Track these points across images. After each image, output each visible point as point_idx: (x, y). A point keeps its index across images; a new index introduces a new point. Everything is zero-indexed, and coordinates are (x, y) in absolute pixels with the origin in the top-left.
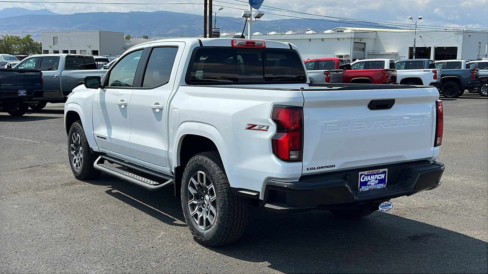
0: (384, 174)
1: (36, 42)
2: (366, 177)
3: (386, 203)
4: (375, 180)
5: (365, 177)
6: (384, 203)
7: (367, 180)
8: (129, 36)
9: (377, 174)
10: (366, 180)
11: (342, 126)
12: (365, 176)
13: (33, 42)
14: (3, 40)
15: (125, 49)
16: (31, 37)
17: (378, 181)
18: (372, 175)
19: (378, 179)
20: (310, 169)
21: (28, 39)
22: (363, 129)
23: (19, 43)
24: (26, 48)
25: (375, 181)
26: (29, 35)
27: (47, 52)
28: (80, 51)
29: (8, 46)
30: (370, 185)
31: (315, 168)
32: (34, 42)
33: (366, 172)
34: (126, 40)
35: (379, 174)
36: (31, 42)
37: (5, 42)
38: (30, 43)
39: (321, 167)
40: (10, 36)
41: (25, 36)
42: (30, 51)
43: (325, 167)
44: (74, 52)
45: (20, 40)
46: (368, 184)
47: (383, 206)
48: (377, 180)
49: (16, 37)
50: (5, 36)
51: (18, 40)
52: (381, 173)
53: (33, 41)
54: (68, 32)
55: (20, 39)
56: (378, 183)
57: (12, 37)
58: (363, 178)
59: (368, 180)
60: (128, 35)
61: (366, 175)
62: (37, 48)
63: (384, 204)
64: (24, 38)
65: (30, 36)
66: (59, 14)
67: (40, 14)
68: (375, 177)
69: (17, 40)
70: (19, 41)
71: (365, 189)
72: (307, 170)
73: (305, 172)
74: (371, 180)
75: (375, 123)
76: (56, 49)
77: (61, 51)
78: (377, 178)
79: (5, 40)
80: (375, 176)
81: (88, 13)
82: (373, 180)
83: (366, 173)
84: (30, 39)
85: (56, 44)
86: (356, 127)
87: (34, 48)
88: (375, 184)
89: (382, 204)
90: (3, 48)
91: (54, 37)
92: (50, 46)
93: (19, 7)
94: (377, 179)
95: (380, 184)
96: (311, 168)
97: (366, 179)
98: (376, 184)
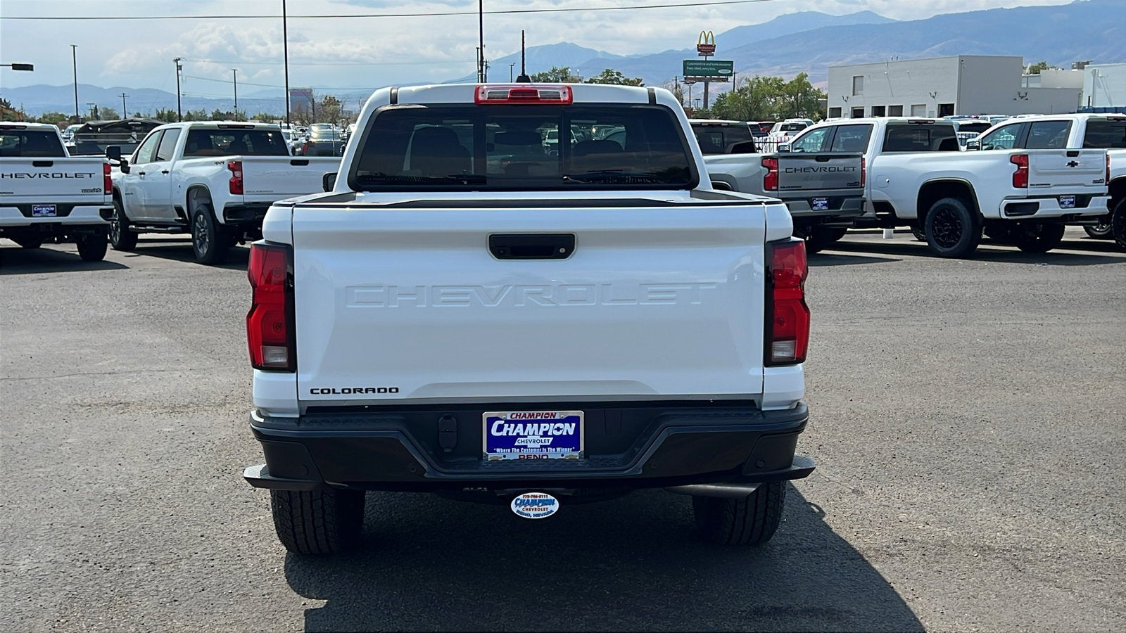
0: (574, 425)
1: (816, 89)
2: (509, 427)
3: (535, 496)
4: (541, 436)
5: (506, 425)
6: (530, 494)
7: (515, 434)
8: (1044, 64)
9: (549, 422)
10: (510, 434)
11: (399, 294)
12: (505, 423)
13: (810, 89)
14: (747, 89)
15: (1022, 98)
16: (807, 78)
17: (551, 439)
18: (532, 422)
19: (553, 436)
20: (319, 391)
21: (801, 85)
22: (468, 306)
23: (781, 93)
24: (795, 104)
25: (543, 439)
26: (804, 73)
27: (836, 113)
28: (913, 106)
29: (756, 101)
30: (525, 447)
31: (334, 390)
32: (812, 90)
33: (509, 413)
34: (1031, 75)
35: (555, 422)
36: (806, 91)
37: (751, 93)
38: (805, 93)
39: (355, 390)
40: (763, 78)
41: (794, 77)
42: (803, 111)
43: (367, 391)
44: (897, 110)
45: (784, 87)
46: (516, 444)
47: (523, 502)
48: (550, 436)
49: (776, 81)
50: (751, 80)
51: (780, 88)
52: (563, 421)
53: (811, 87)
54: (887, 63)
55: (784, 85)
56: (553, 445)
57: (766, 81)
58: (500, 428)
59: (518, 434)
60: (1041, 62)
61: (507, 422)
62: (818, 104)
63: (528, 496)
64: (791, 82)
65: (807, 76)
66: (898, 19)
67: (854, 22)
68: (542, 430)
69: (777, 88)
70: (780, 90)
71: (505, 456)
72: (312, 391)
73: (306, 396)
74: (526, 434)
75: (507, 291)
76: (858, 105)
77: (868, 111)
78: (547, 431)
79: (752, 87)
80: (542, 425)
81: (967, 13)
82: (534, 434)
83: (508, 415)
84: (804, 84)
85: (859, 92)
86: (443, 298)
87: (813, 104)
88: (542, 447)
89: (521, 497)
90: (747, 106)
91: (854, 77)
92: (845, 98)
93: (811, 10)
94: (550, 433)
95: (558, 449)
96: (322, 391)
97: (508, 432)
98: (546, 447)
